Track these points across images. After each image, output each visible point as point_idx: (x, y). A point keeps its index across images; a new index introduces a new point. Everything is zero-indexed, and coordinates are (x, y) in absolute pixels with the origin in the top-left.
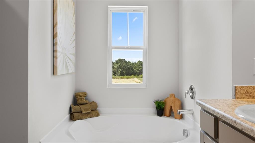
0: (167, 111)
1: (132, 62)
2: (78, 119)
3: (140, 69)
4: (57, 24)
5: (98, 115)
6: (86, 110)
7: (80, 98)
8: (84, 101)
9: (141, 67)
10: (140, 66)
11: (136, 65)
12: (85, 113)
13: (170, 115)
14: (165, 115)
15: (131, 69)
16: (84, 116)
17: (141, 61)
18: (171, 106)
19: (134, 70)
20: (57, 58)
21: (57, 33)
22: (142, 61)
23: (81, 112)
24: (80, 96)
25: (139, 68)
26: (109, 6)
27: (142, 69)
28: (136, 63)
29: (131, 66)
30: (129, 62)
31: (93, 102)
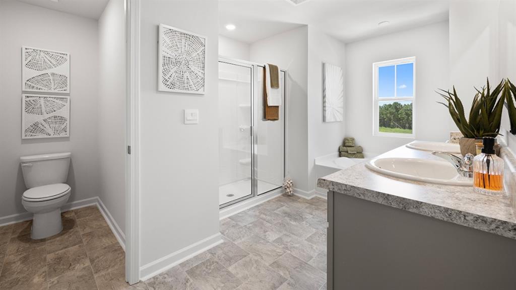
5: (363, 157)
6: (353, 151)
7: (348, 141)
8: (351, 144)
12: (350, 154)
16: (350, 156)
20: (326, 111)
21: (325, 95)
23: (347, 152)
26: (373, 63)
31: (360, 146)
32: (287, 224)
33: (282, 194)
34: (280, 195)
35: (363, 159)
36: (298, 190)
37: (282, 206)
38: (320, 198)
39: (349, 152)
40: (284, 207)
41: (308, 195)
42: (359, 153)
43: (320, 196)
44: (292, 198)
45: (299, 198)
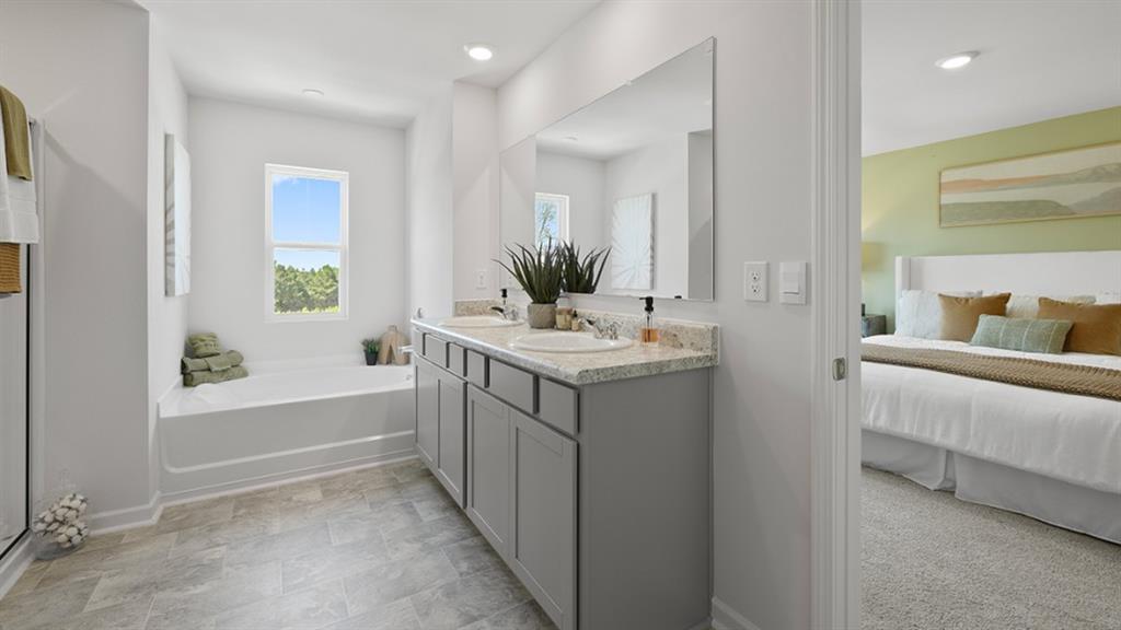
0: (384, 355)
1: (300, 270)
2: (203, 382)
3: (329, 291)
4: (173, 205)
5: (245, 374)
6: (221, 365)
7: (202, 343)
8: (212, 350)
9: (331, 286)
10: (327, 281)
11: (314, 279)
12: (216, 372)
13: (389, 362)
14: (381, 363)
15: (300, 290)
16: (215, 377)
17: (332, 266)
18: (391, 347)
19: (310, 293)
20: (173, 266)
21: (173, 222)
22: (337, 266)
23: (209, 370)
24: (203, 340)
25: (327, 288)
26: (267, 165)
27: (336, 292)
28: (316, 270)
29: (298, 282)
30: (292, 270)
31: (232, 351)
32: (186, 602)
33: (30, 559)
34: (24, 566)
35: (245, 379)
36: (103, 514)
37: (93, 583)
38: (183, 505)
39: (215, 368)
40: (102, 580)
41: (149, 513)
42: (233, 368)
43: (184, 501)
44: (88, 548)
45: (120, 536)
